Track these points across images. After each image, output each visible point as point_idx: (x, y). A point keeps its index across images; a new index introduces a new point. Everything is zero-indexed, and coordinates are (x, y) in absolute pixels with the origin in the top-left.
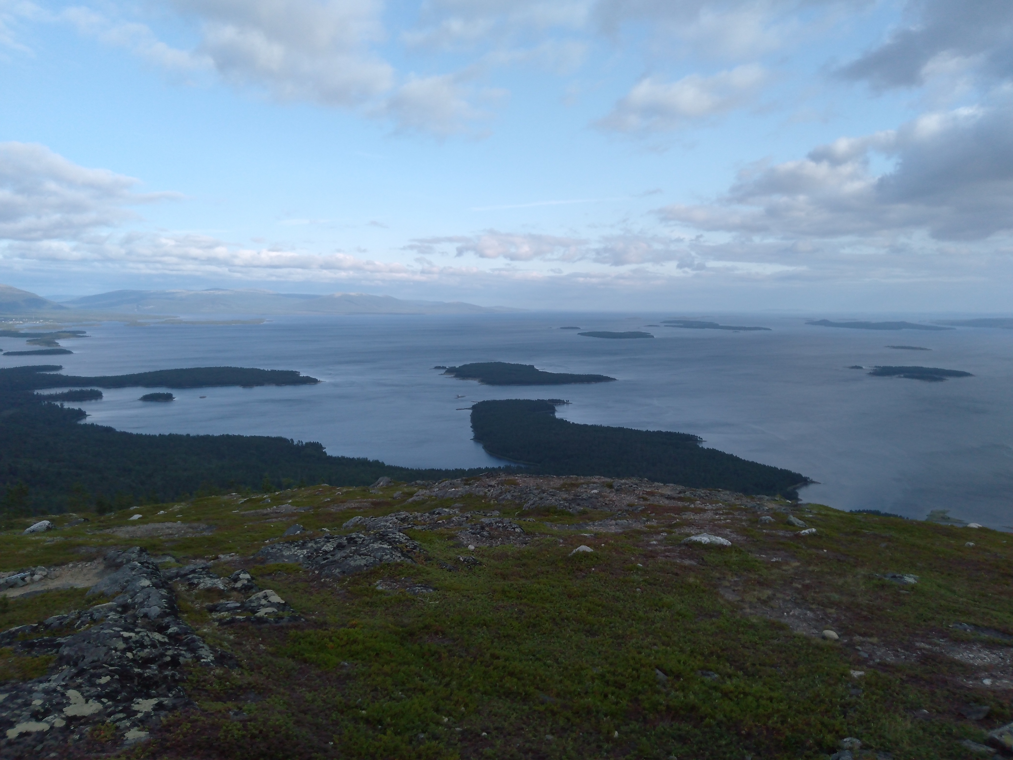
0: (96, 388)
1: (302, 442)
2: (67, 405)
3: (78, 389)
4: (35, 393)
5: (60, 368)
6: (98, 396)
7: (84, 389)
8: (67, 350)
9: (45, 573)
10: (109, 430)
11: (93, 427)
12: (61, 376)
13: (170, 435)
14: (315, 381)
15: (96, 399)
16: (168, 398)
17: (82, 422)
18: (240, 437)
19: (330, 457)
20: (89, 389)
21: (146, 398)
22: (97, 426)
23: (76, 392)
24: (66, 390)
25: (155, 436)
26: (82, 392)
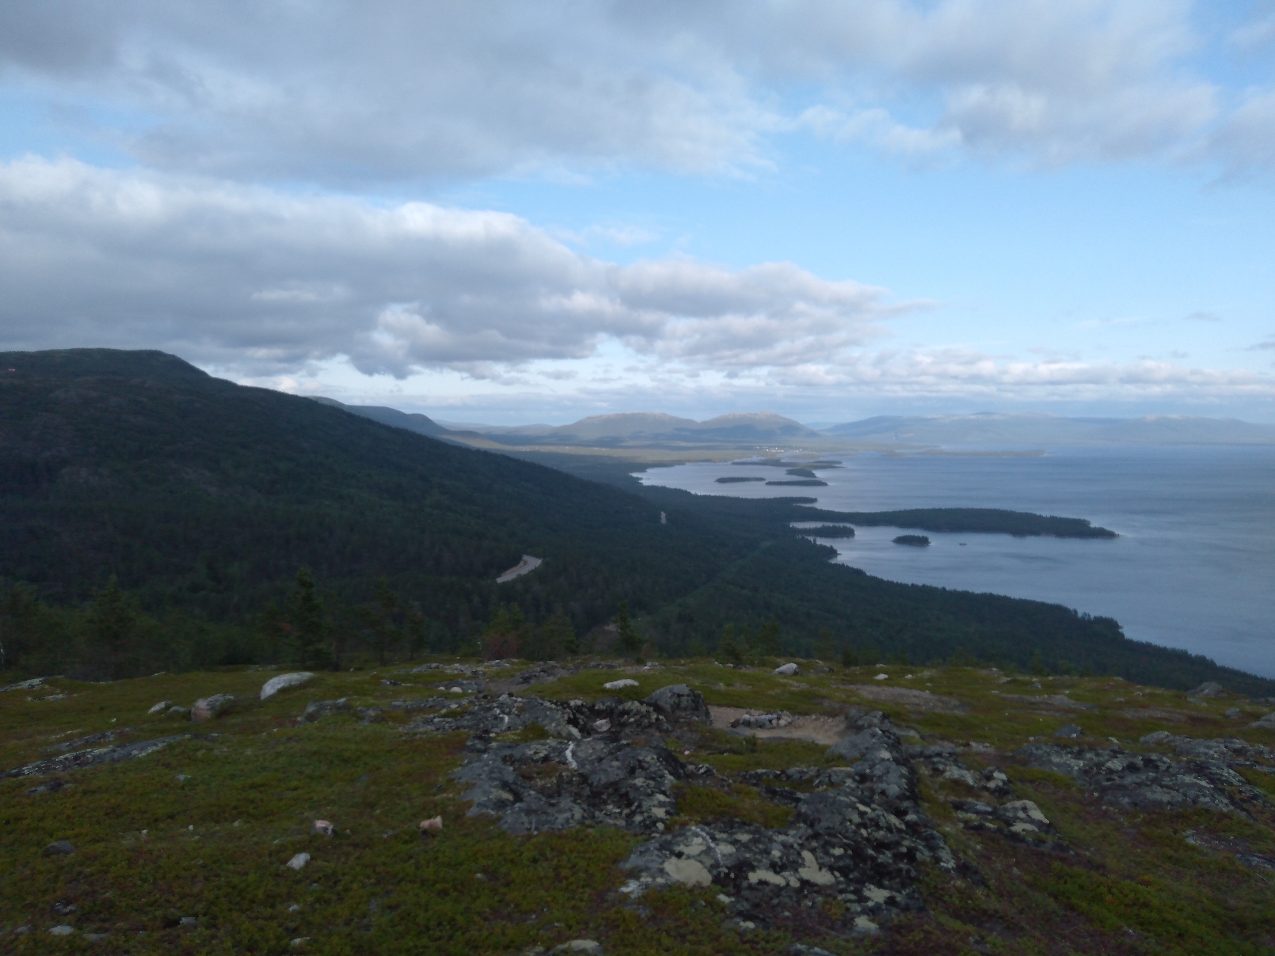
0: (848, 525)
1: (1089, 615)
2: (820, 541)
3: (830, 524)
4: (791, 526)
5: (814, 500)
6: (849, 533)
7: (837, 525)
8: (823, 481)
9: (790, 720)
10: (859, 573)
11: (843, 569)
12: (815, 509)
13: (924, 586)
14: (1110, 535)
15: (848, 537)
16: (923, 542)
17: (833, 561)
18: (1006, 599)
19: (1130, 643)
20: (841, 525)
21: (900, 541)
22: (847, 567)
23: (829, 527)
24: (818, 525)
25: (907, 585)
26: (834, 527)
